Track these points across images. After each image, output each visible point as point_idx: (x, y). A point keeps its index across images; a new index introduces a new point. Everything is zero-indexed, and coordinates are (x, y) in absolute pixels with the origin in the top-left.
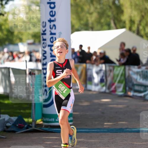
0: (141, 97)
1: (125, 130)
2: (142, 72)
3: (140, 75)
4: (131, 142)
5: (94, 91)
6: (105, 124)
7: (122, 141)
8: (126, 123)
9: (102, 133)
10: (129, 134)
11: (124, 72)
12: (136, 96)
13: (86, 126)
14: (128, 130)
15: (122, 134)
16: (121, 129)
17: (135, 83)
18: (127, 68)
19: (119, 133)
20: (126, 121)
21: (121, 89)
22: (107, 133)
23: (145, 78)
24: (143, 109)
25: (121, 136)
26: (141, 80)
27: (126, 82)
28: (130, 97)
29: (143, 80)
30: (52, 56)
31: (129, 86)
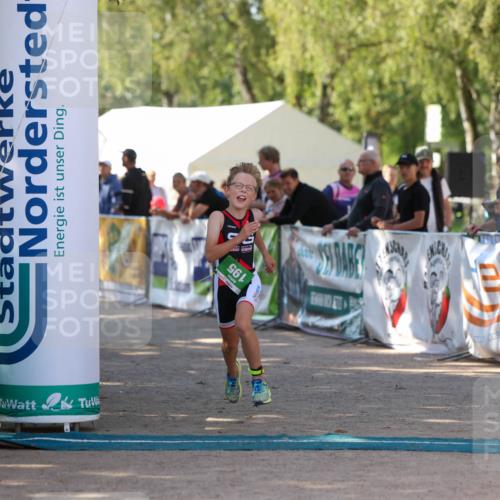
0: (330, 330)
1: (275, 441)
2: (336, 245)
3: (328, 259)
4: (293, 483)
5: (175, 310)
6: (210, 419)
7: (265, 479)
8: (280, 417)
9: (196, 453)
10: (288, 453)
11: (274, 247)
12: (314, 327)
13: (146, 426)
14: (285, 440)
15: (266, 454)
16: (264, 437)
17: (311, 283)
18: (286, 232)
19: (255, 452)
20: (278, 413)
21: (264, 304)
22: (214, 453)
23: (345, 268)
24: (339, 371)
25: (263, 460)
26: (334, 271)
27: (281, 281)
28: (295, 329)
29: (338, 274)
30: (31, 188)
31: (291, 293)
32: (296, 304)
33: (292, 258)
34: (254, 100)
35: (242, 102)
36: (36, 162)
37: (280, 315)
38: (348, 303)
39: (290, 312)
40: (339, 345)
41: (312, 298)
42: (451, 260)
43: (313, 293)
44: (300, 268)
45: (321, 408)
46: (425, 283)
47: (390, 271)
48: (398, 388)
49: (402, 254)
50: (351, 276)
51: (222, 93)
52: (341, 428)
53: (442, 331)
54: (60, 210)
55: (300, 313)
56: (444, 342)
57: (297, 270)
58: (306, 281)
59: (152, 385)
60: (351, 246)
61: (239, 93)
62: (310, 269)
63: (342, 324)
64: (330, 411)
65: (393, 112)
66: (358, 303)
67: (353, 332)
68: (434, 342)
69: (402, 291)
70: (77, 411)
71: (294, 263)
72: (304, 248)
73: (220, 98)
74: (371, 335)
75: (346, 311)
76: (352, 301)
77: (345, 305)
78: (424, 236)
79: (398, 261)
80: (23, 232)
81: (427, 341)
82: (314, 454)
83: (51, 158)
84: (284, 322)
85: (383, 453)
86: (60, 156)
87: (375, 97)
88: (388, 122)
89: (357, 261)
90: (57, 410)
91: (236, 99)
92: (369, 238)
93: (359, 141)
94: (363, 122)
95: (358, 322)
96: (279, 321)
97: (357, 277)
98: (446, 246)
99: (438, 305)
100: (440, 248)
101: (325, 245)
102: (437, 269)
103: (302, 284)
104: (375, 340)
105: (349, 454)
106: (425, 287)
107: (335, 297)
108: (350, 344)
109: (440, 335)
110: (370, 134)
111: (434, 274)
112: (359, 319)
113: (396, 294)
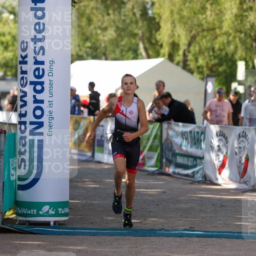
0: (187, 175)
1: (158, 232)
2: (191, 132)
3: (186, 139)
4: (167, 254)
5: (107, 164)
7: (153, 251)
9: (118, 237)
10: (165, 239)
11: (159, 133)
12: (179, 174)
13: (92, 223)
14: (163, 232)
15: (153, 239)
16: (153, 230)
17: (177, 151)
18: (165, 125)
19: (148, 238)
21: (153, 162)
22: (127, 237)
23: (195, 144)
24: (191, 197)
25: (152, 242)
26: (189, 146)
27: (162, 150)
28: (169, 175)
29: (191, 147)
30: (36, 101)
31: (167, 156)
32: (170, 162)
33: (167, 139)
34: (149, 57)
35: (143, 58)
36: (39, 87)
37: (161, 168)
38: (196, 162)
39: (166, 166)
40: (191, 183)
41: (178, 159)
42: (250, 140)
43: (178, 157)
44: (171, 144)
45: (182, 216)
46: (236, 152)
47: (219, 146)
48: (222, 206)
49: (224, 137)
50: (198, 148)
51: (133, 53)
52: (192, 226)
53: (245, 177)
54: (51, 112)
55: (171, 167)
56: (245, 183)
57: (170, 145)
58: (175, 151)
59: (96, 202)
60: (198, 133)
61: (141, 54)
62: (177, 144)
63: (193, 173)
64: (186, 217)
65: (220, 65)
66: (202, 162)
67: (198, 177)
68: (240, 183)
69: (225, 156)
70: (57, 215)
71: (169, 141)
72: (174, 133)
73: (132, 56)
74: (207, 178)
75: (195, 166)
76: (198, 161)
77: (195, 163)
78: (236, 128)
79: (222, 141)
80: (31, 123)
81: (236, 182)
82: (178, 239)
83: (46, 86)
84: (163, 171)
85: (214, 239)
86: (51, 85)
87: (210, 56)
88: (217, 69)
89: (201, 141)
90: (47, 214)
91: (140, 57)
92: (207, 129)
93: (203, 79)
94: (205, 69)
95: (201, 172)
96: (160, 171)
97: (201, 148)
98: (247, 133)
99: (242, 164)
100: (244, 134)
101: (185, 132)
102: (242, 145)
103: (173, 152)
104: (210, 181)
105: (196, 239)
106: (236, 154)
107: (190, 159)
108: (197, 183)
109: (243, 179)
110: (208, 76)
111: (240, 148)
112: (202, 170)
113: (221, 158)
